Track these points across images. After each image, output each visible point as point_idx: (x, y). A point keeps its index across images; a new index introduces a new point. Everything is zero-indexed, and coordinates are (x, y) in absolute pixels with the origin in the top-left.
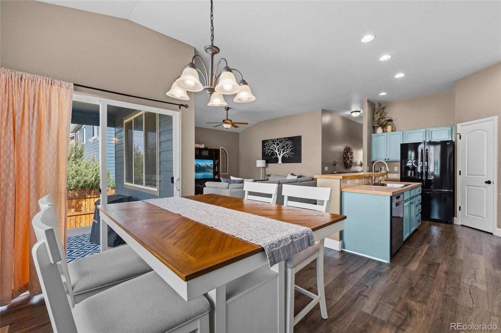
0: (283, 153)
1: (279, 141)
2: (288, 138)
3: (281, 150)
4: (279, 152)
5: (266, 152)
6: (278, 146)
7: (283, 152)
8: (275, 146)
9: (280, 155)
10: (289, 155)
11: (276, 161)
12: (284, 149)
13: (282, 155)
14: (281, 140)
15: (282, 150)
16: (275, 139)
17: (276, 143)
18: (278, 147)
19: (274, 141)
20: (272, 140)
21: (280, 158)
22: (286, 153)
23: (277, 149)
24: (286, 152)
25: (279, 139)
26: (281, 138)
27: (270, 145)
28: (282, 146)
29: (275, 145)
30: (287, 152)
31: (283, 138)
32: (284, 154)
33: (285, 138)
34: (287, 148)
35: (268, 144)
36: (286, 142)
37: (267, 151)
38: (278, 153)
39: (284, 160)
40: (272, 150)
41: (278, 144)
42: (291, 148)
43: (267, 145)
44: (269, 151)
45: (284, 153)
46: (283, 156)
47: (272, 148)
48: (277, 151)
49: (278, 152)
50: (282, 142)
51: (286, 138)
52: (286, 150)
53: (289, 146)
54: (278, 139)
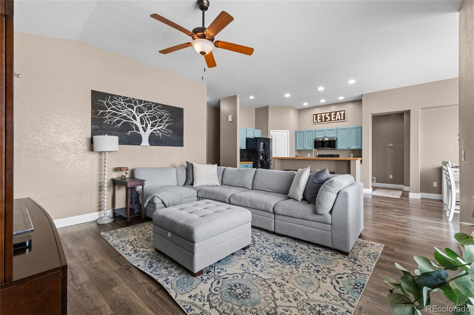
0: (151, 129)
1: (145, 106)
2: (162, 105)
3: (148, 122)
4: (144, 126)
5: (105, 119)
6: (143, 114)
7: (153, 126)
8: (134, 112)
9: (145, 131)
10: (164, 133)
11: (136, 140)
12: (156, 123)
13: (149, 131)
14: (149, 105)
15: (151, 123)
16: (133, 99)
17: (135, 107)
18: (141, 115)
19: (130, 101)
20: (124, 98)
21: (145, 137)
22: (159, 130)
23: (138, 118)
24: (159, 128)
25: (145, 102)
26: (148, 102)
27: (120, 107)
28: (149, 115)
29: (133, 109)
30: (161, 127)
31: (153, 103)
32: (155, 131)
33: (157, 104)
34: (161, 122)
35: (114, 104)
36: (158, 111)
37: (110, 118)
38: (140, 126)
39: (154, 140)
40: (125, 118)
41: (140, 111)
42: (167, 122)
43: (109, 106)
44: (118, 118)
45: (155, 128)
46: (152, 133)
47: (125, 115)
48: (138, 123)
49: (142, 124)
50: (150, 108)
51: (159, 104)
52: (158, 124)
53: (165, 119)
54: (140, 102)
